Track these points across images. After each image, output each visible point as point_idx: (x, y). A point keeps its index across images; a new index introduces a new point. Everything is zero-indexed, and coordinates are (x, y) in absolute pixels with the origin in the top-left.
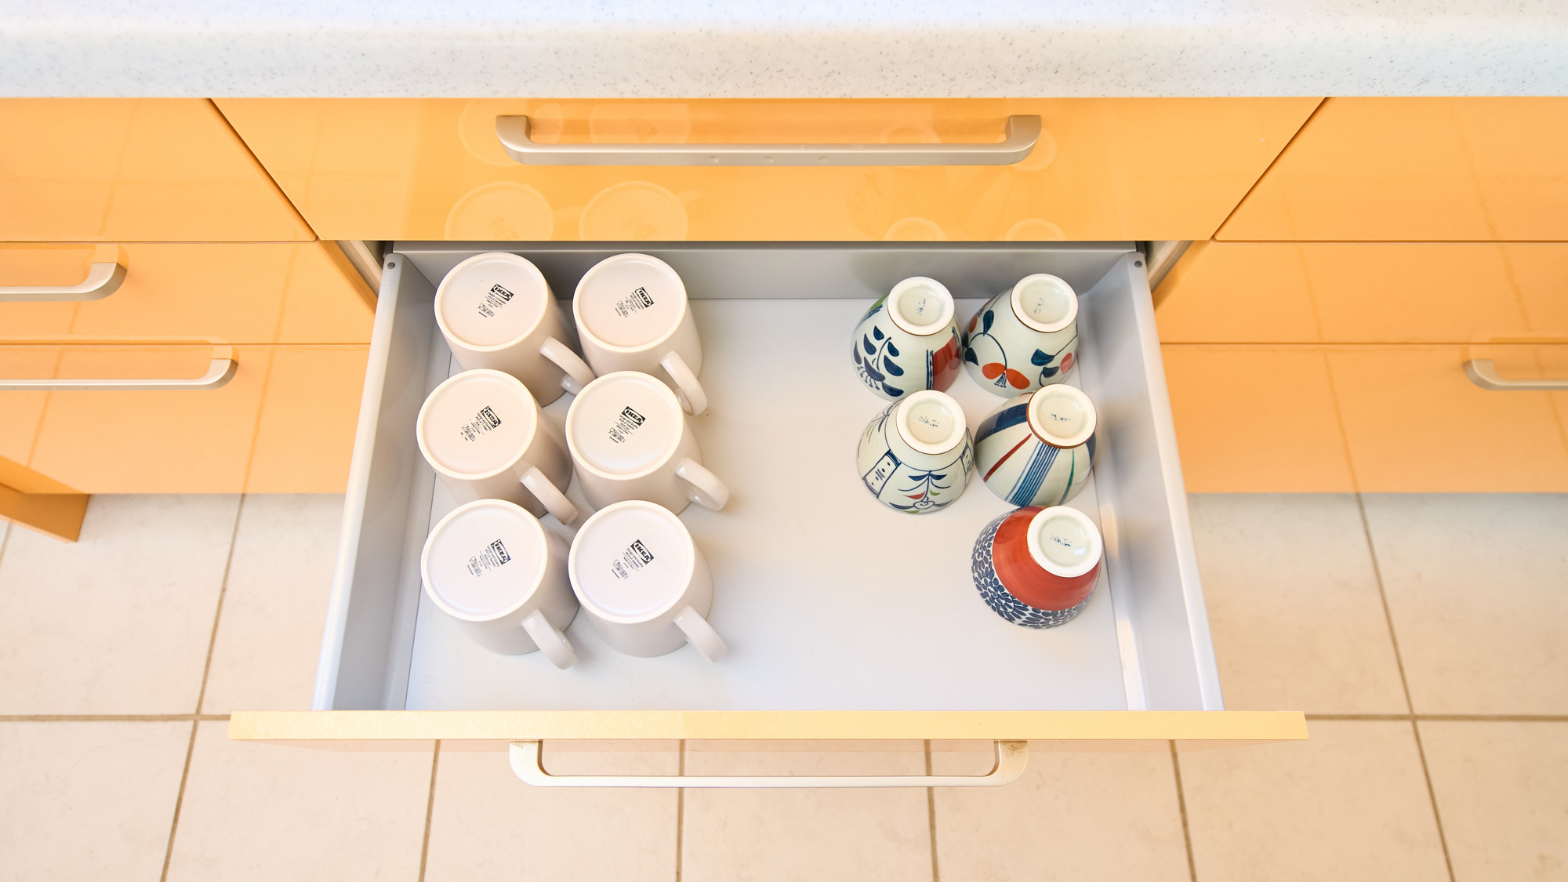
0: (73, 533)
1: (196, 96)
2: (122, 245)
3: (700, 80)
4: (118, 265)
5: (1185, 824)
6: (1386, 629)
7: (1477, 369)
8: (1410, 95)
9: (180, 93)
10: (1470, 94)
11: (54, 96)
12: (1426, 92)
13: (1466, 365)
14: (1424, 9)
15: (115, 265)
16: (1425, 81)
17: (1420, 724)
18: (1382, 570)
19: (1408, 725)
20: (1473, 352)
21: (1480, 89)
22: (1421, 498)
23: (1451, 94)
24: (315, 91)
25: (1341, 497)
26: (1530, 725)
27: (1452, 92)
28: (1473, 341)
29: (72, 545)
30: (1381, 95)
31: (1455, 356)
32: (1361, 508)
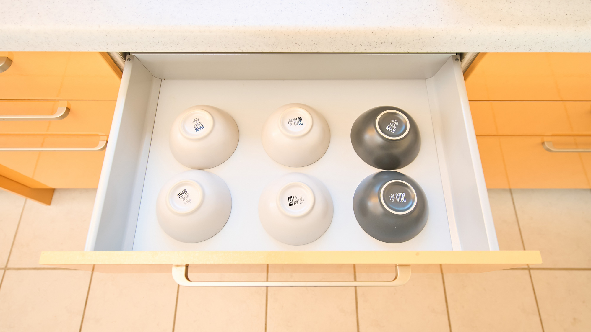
0: (48, 202)
1: (95, 51)
2: (69, 101)
3: (269, 46)
4: (67, 108)
5: (447, 307)
6: (520, 237)
7: (547, 145)
8: (513, 52)
9: (90, 50)
10: (533, 52)
11: (47, 51)
12: (518, 51)
13: (543, 143)
14: (516, 23)
15: (66, 108)
16: (517, 47)
17: (531, 271)
18: (519, 216)
19: (527, 271)
20: (545, 139)
21: (537, 50)
22: (533, 190)
23: (527, 52)
24: (137, 50)
25: (504, 190)
26: (571, 272)
27: (527, 51)
28: (545, 135)
29: (48, 207)
30: (503, 52)
31: (539, 140)
32: (511, 194)
